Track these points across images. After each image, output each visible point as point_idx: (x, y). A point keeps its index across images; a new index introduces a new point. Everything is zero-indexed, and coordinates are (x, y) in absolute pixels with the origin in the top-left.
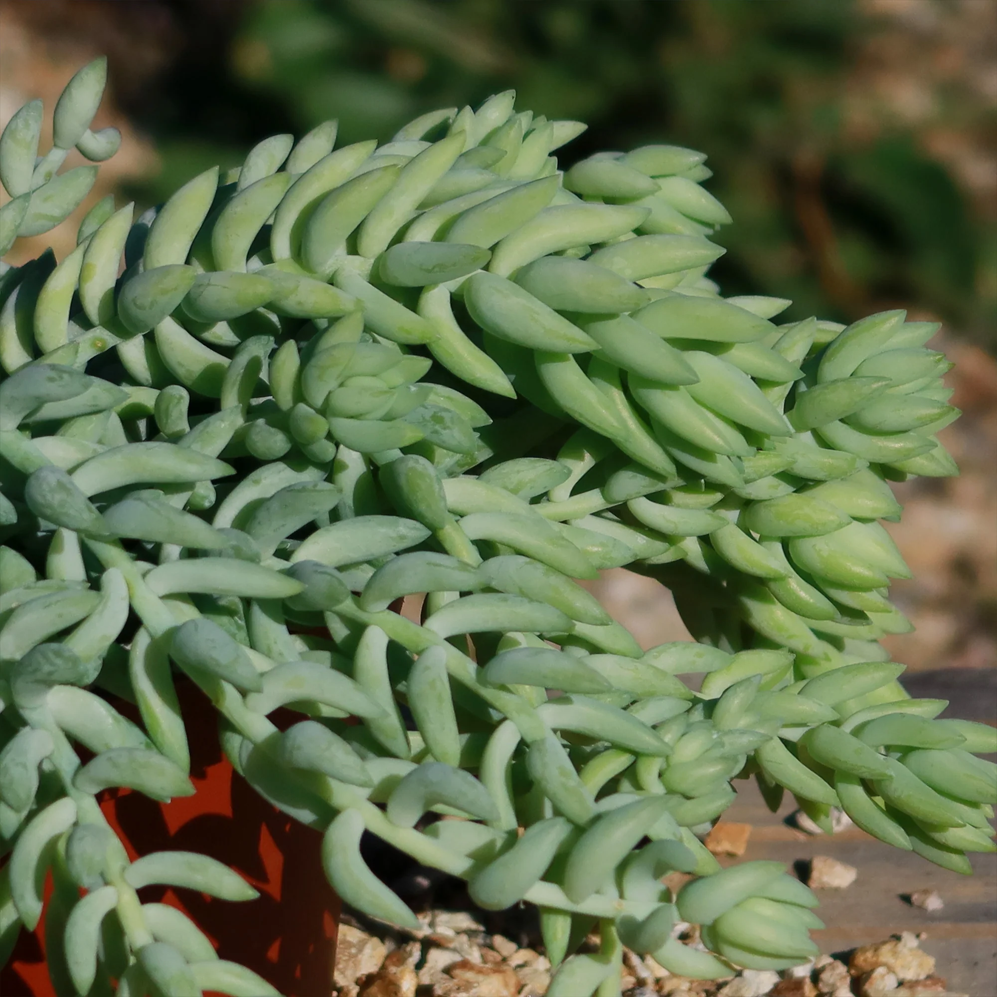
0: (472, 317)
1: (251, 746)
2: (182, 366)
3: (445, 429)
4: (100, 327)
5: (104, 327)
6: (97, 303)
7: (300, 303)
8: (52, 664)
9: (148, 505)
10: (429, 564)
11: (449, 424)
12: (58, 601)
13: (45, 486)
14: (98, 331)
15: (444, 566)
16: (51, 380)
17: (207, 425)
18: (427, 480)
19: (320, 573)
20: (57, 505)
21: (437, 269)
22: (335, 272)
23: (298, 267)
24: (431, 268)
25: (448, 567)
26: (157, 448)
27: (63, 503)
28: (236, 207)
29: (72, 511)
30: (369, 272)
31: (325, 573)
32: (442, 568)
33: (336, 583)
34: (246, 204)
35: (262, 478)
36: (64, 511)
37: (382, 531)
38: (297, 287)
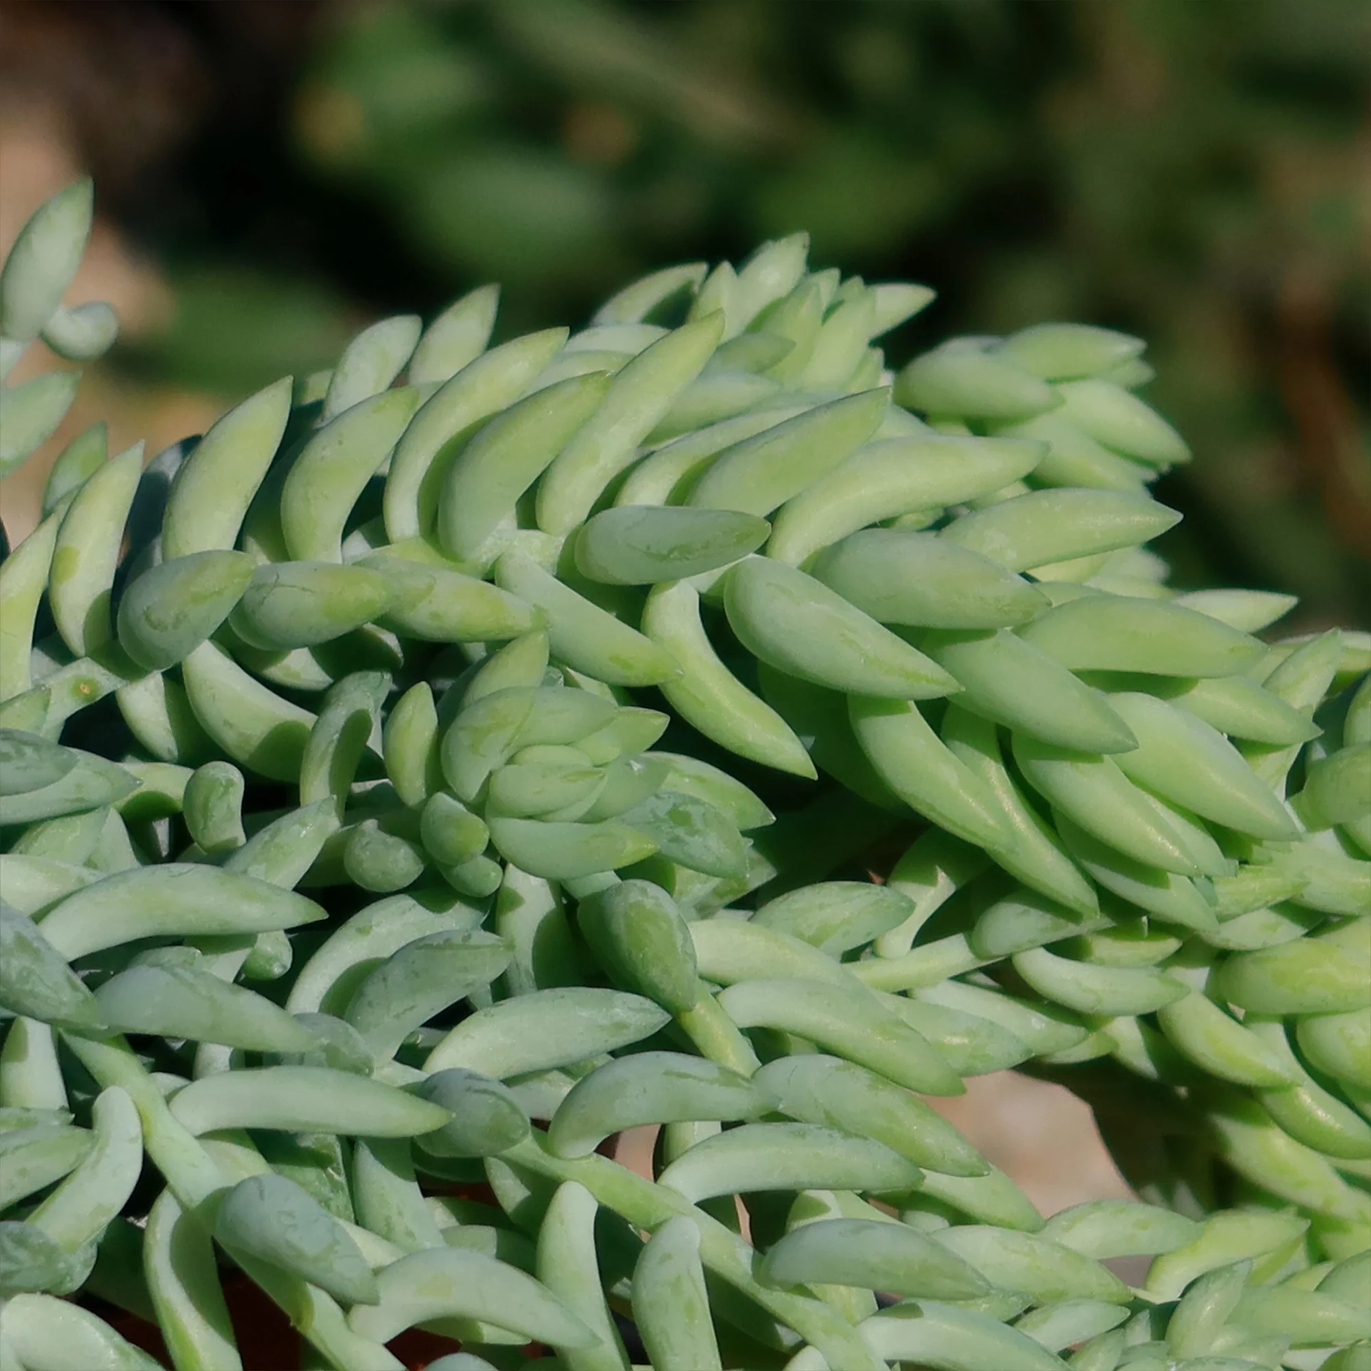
2: (232, 727)
3: (692, 834)
4: (87, 659)
5: (94, 659)
6: (81, 617)
7: (436, 616)
8: (10, 1259)
9: (175, 975)
10: (666, 1073)
11: (699, 825)
12: (17, 1148)
14: (84, 666)
15: (695, 1078)
17: (276, 833)
18: (663, 924)
19: (477, 1091)
20: (14, 976)
21: (676, 554)
22: (497, 560)
23: (432, 552)
24: (665, 552)
25: (700, 1080)
26: (189, 874)
27: (25, 974)
28: (324, 449)
29: (41, 989)
30: (556, 559)
31: (484, 1091)
32: (690, 1080)
33: (506, 1109)
34: (340, 443)
35: (373, 923)
36: (28, 987)
37: (584, 1014)
38: (430, 588)
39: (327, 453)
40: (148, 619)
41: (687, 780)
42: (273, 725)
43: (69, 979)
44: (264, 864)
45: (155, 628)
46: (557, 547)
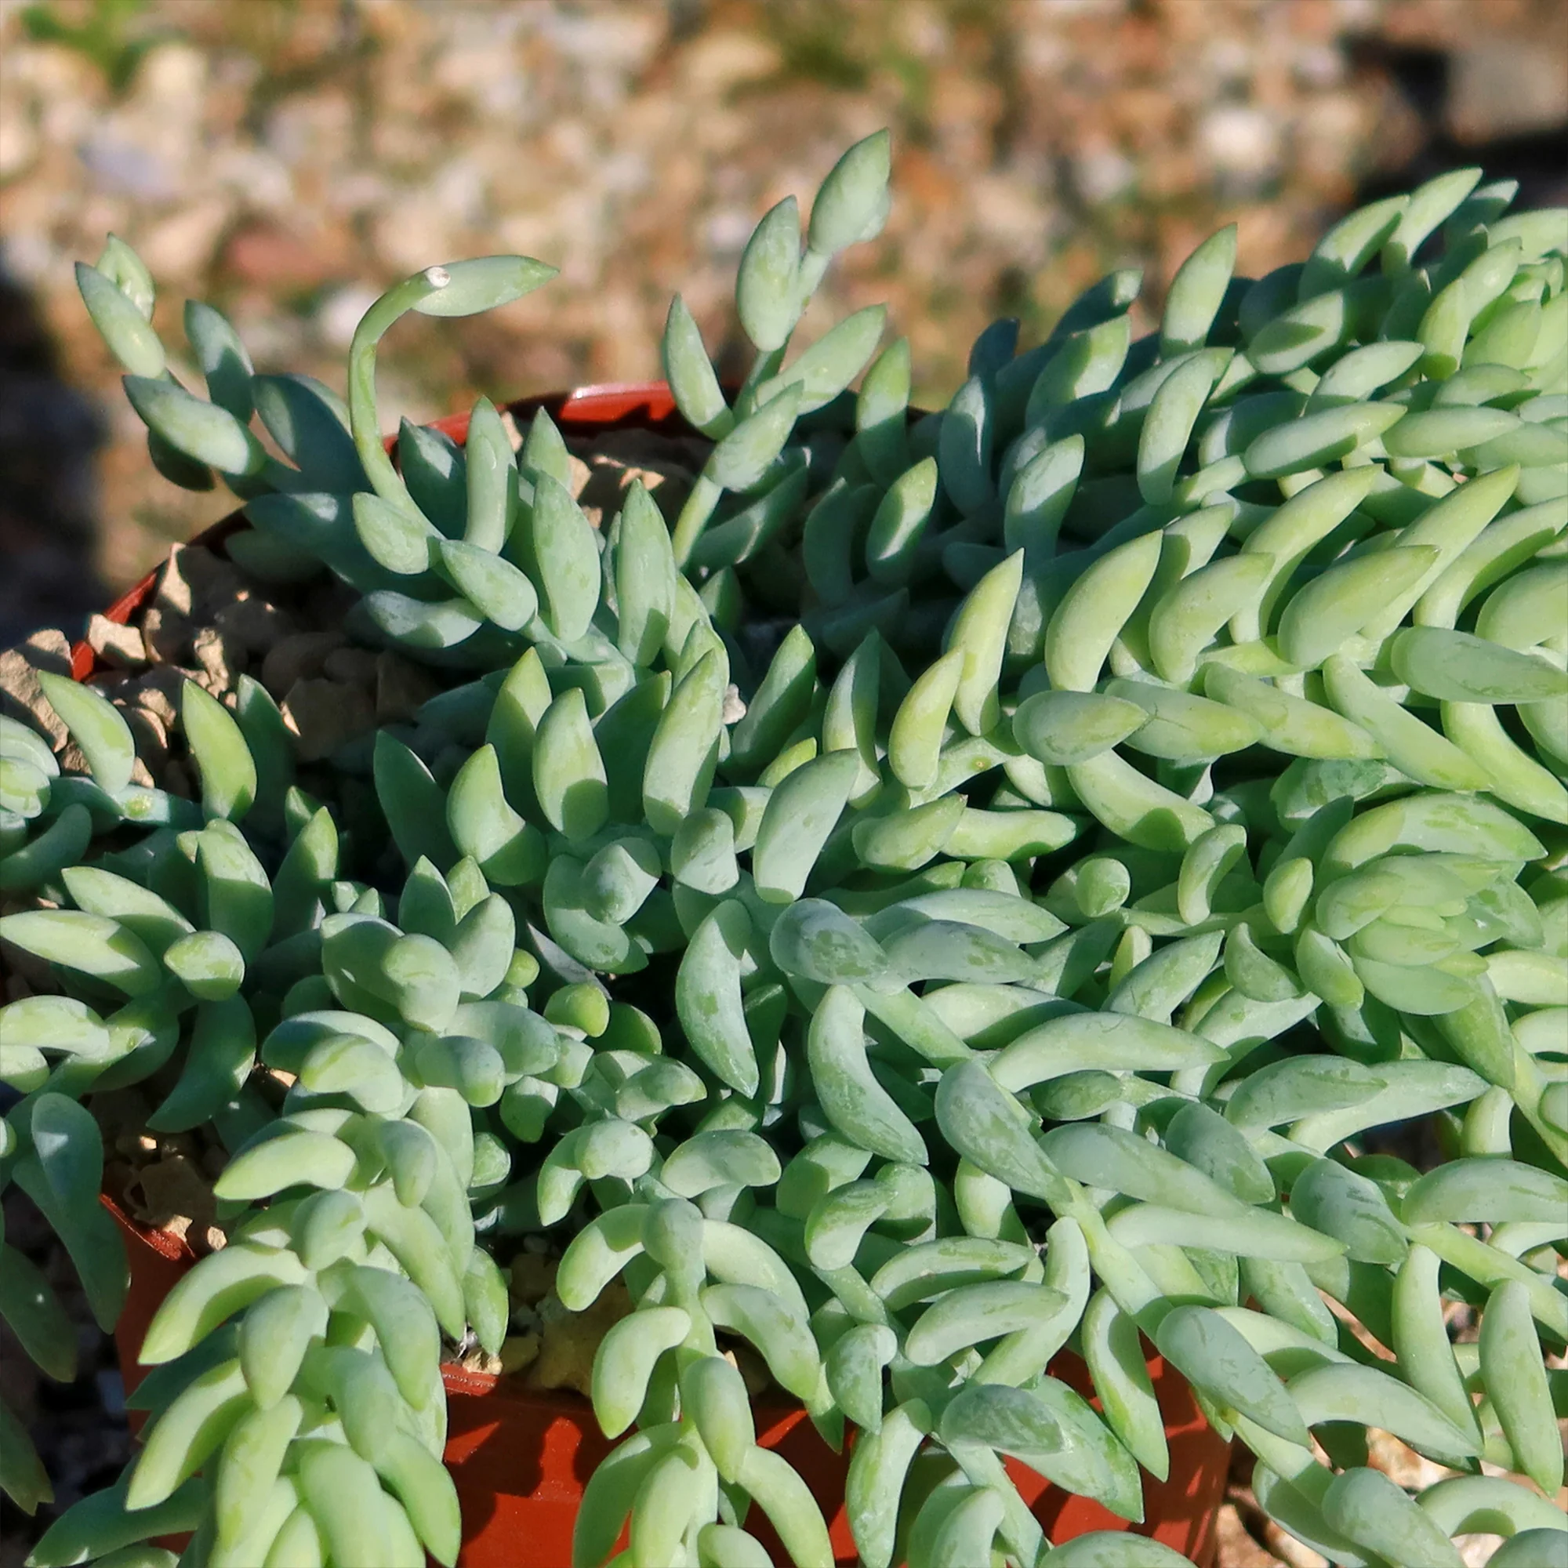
0: (1528, 729)
1: (1274, 1479)
2: (1109, 809)
3: (1500, 912)
4: (982, 740)
5: (987, 740)
6: (979, 709)
7: (1289, 741)
8: (1016, 1434)
10: (1512, 1188)
11: (1505, 905)
12: (1004, 1307)
13: (973, 1124)
14: (979, 747)
15: (1536, 1194)
16: (975, 961)
17: (1175, 961)
18: (1483, 1008)
19: (1362, 1216)
20: (994, 1156)
21: (1488, 692)
22: (1325, 661)
23: (1271, 654)
24: (1480, 689)
25: (1541, 1196)
26: (1118, 1028)
27: (1003, 1155)
28: (1193, 600)
29: (1017, 1170)
30: (1374, 659)
31: (1368, 1217)
32: (1532, 1197)
33: (1389, 1238)
34: (1209, 598)
35: (1245, 1010)
36: (1006, 1167)
37: (1422, 1090)
38: (1285, 716)
39: (1196, 604)
40: (1049, 745)
41: (1477, 828)
42: (1146, 811)
43: (1041, 1161)
44: (1165, 988)
45: (1053, 750)
46: (1375, 650)
